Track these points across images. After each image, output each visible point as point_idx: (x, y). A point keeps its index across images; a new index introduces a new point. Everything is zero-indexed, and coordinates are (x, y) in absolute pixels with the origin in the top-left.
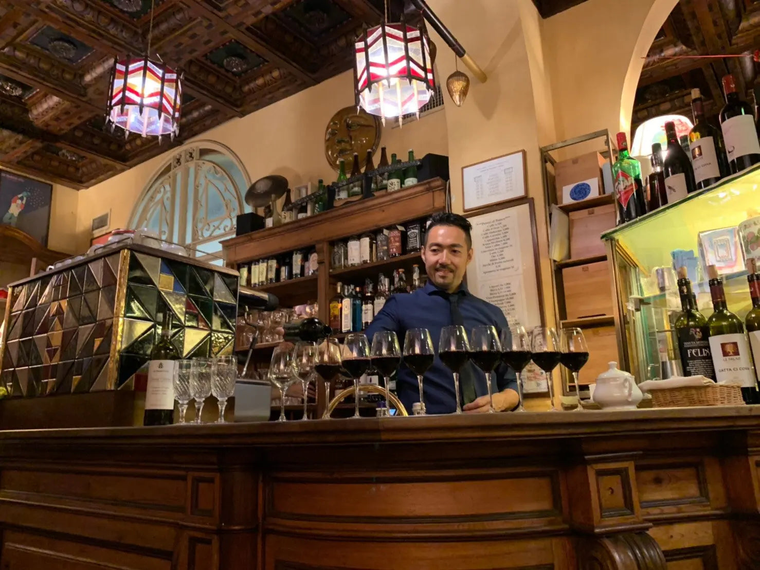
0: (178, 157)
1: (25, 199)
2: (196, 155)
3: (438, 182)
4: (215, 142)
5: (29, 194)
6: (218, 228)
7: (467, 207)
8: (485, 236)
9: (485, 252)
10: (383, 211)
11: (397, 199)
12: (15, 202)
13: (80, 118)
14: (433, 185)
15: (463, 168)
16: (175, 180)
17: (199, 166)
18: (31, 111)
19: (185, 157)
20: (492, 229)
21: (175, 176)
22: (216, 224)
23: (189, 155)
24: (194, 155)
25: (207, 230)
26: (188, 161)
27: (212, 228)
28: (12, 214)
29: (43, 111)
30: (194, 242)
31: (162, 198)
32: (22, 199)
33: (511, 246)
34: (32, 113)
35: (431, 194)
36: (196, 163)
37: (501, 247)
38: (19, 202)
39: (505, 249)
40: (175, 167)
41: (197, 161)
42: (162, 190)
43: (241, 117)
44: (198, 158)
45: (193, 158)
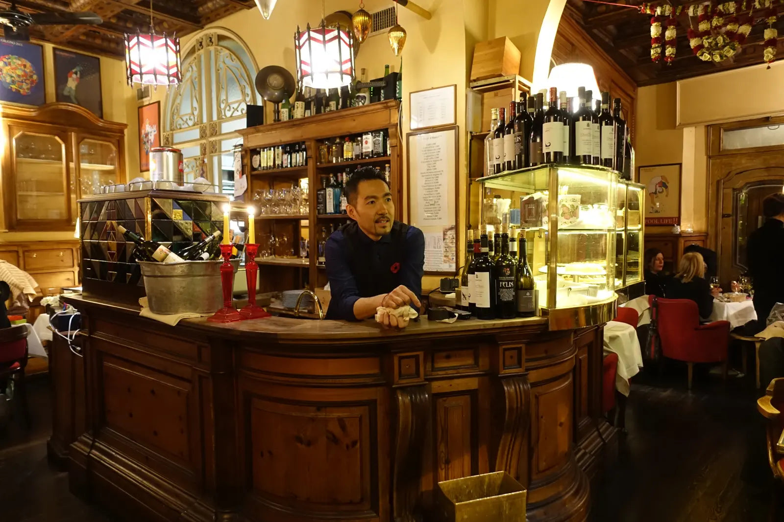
0: (200, 41)
1: (78, 73)
2: (214, 39)
3: (392, 103)
4: (229, 30)
5: (82, 68)
6: (237, 110)
7: (412, 128)
8: (425, 152)
9: (424, 162)
10: (354, 120)
11: (363, 112)
12: (71, 77)
13: (112, 11)
14: (389, 104)
15: (410, 93)
16: (200, 61)
17: (218, 51)
18: (71, 4)
19: (206, 41)
20: (429, 147)
21: (200, 57)
22: (235, 106)
23: (210, 39)
24: (213, 40)
25: (229, 110)
26: (209, 45)
27: (232, 110)
28: (71, 88)
29: (81, 5)
30: (220, 121)
31: (191, 76)
32: (76, 73)
33: (441, 160)
34: (72, 6)
35: (388, 110)
36: (215, 48)
37: (434, 160)
38: (74, 76)
39: (437, 163)
40: (199, 50)
41: (216, 47)
42: (190, 69)
43: (249, 9)
44: (217, 43)
45: (213, 43)
